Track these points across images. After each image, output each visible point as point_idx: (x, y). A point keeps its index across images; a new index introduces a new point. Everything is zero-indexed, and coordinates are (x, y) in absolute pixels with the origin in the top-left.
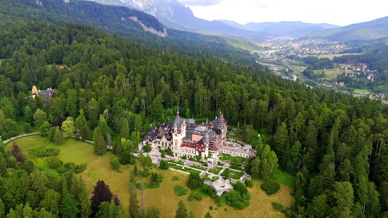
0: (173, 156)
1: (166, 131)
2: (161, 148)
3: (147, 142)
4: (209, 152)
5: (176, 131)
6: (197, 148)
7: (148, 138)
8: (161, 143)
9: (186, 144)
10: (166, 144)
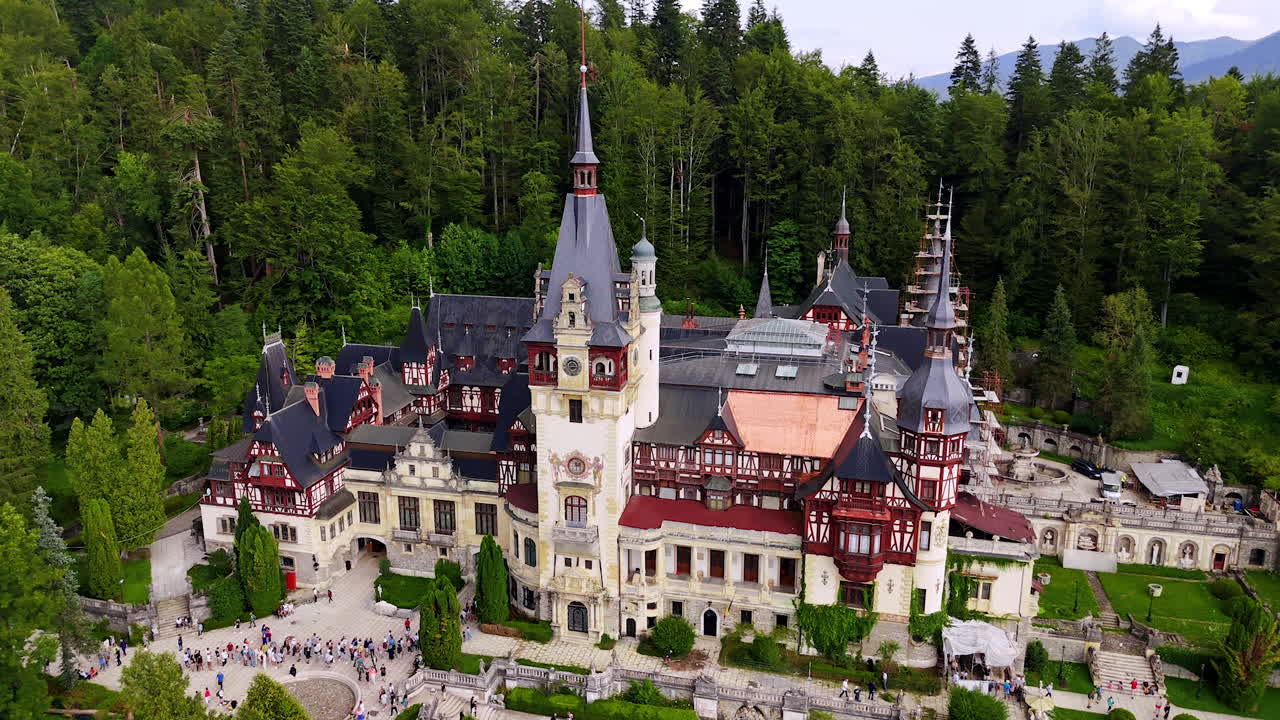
0: (542, 632)
1: (419, 394)
2: (394, 552)
3: (244, 508)
4: (955, 558)
5: (573, 367)
6: (817, 530)
7: (254, 472)
8: (389, 508)
9: (667, 493)
10: (444, 509)
